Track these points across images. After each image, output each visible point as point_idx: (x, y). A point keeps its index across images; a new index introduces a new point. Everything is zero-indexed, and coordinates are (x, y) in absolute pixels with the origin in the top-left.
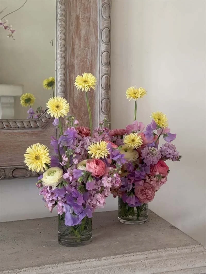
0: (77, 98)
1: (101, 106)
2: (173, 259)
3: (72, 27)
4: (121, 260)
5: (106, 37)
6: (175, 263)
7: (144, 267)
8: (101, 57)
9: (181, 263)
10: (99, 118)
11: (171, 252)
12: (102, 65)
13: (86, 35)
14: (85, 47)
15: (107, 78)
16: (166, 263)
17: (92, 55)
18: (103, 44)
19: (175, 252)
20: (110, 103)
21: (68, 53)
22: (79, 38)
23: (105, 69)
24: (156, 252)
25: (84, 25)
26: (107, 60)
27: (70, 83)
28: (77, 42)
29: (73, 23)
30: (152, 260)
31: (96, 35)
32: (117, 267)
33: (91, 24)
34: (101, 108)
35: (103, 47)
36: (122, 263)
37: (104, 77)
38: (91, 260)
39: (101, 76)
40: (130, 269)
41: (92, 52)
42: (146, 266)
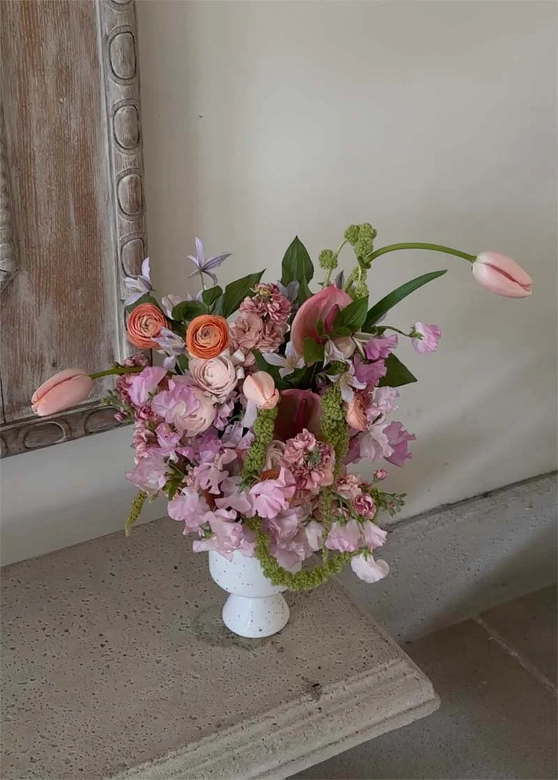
0: (50, 245)
1: (122, 260)
2: (337, 712)
3: (14, 37)
4: (215, 747)
5: (124, 62)
6: (341, 722)
7: (271, 752)
8: (111, 119)
9: (355, 719)
10: (118, 289)
11: (331, 695)
12: (116, 147)
13: (61, 57)
14: (59, 95)
15: (134, 184)
16: (320, 728)
17: (83, 116)
18: (117, 85)
19: (342, 692)
20: (147, 249)
21: (10, 121)
22: (40, 70)
23: (126, 159)
24: (297, 704)
25: (50, 26)
26: (131, 131)
27: (25, 208)
28: (35, 84)
29: (16, 24)
30: (289, 729)
31: (92, 56)
32: (205, 768)
33: (75, 20)
34: (123, 265)
35: (115, 92)
36: (216, 754)
37: (126, 179)
38: (140, 767)
39: (114, 175)
40: (238, 766)
41: (82, 108)
42: (274, 749)
